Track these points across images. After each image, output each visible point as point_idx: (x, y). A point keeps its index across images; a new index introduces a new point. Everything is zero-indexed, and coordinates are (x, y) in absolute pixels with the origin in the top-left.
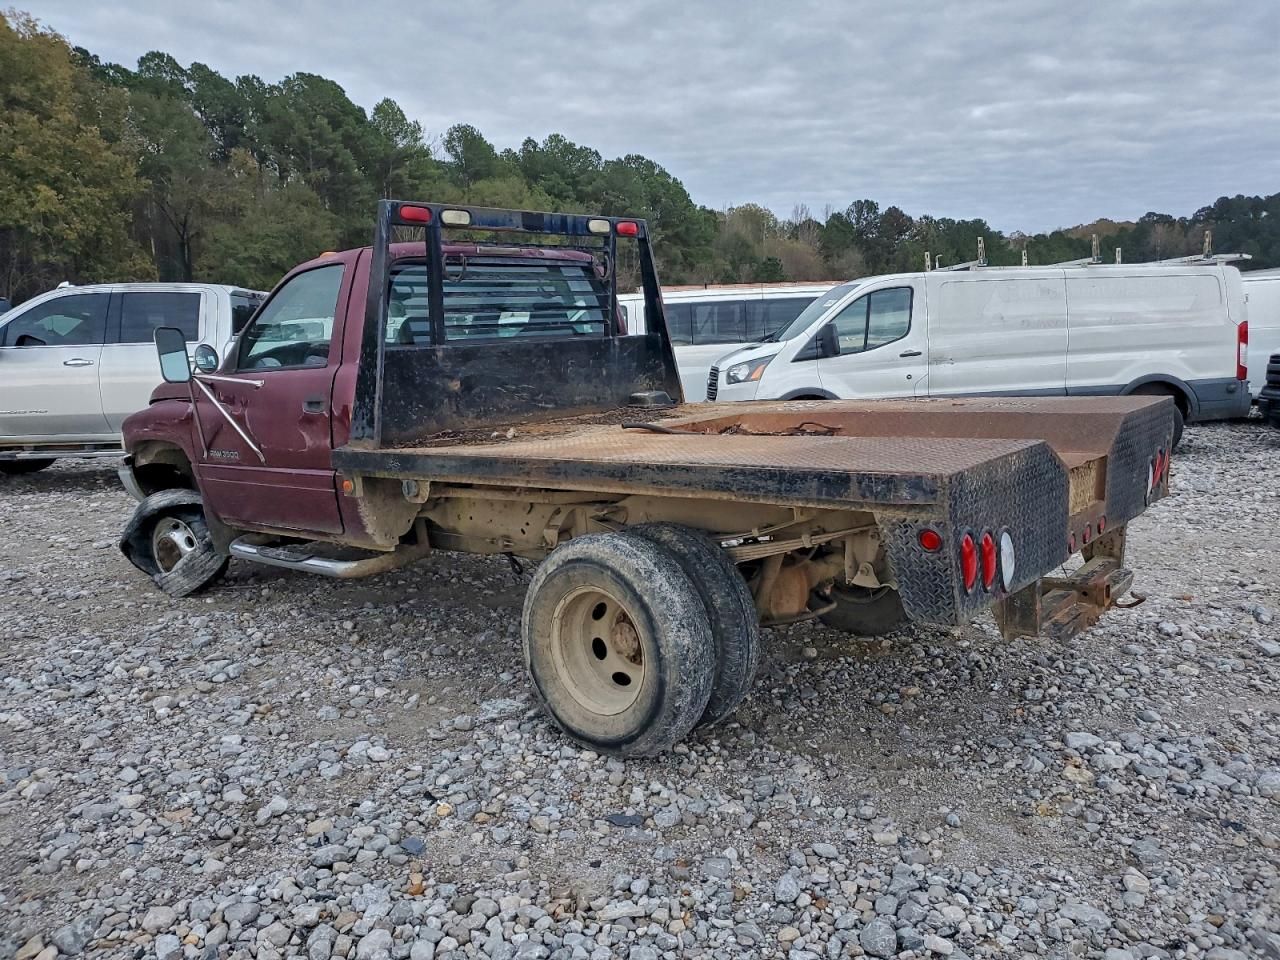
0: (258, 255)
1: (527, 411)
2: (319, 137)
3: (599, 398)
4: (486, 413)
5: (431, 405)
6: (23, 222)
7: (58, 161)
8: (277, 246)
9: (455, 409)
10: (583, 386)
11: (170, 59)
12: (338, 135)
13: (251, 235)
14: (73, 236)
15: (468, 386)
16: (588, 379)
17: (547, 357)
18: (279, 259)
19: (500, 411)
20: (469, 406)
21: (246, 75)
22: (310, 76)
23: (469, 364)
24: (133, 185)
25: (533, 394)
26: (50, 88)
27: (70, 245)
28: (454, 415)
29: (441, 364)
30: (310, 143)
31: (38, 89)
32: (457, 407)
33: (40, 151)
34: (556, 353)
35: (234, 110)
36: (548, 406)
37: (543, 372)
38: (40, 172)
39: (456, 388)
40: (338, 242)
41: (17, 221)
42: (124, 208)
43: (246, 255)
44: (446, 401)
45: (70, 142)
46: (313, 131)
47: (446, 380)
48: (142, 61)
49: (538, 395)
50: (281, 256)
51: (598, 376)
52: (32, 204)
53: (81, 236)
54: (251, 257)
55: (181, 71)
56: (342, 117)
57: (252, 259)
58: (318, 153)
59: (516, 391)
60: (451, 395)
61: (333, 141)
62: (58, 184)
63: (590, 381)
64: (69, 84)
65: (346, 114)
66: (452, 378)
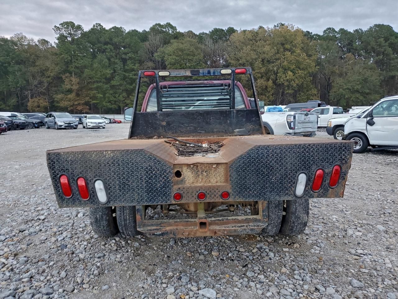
0: (350, 87)
1: (193, 133)
2: (380, 45)
3: (225, 131)
4: (176, 132)
5: (155, 129)
6: (283, 82)
7: (294, 64)
8: (357, 84)
9: (164, 130)
10: (218, 126)
11: (333, 29)
12: (387, 44)
13: (349, 81)
14: (295, 85)
15: (168, 124)
16: (220, 124)
17: (201, 116)
18: (357, 88)
19: (181, 132)
20: (169, 130)
21: (357, 29)
22: (379, 25)
23: (169, 117)
24: (314, 69)
25: (195, 128)
26: (295, 44)
27: (294, 87)
28: (164, 132)
29: (158, 117)
30: (376, 48)
31: (292, 45)
32: (165, 130)
33: (290, 62)
34: (205, 115)
35: (351, 41)
36: (201, 132)
37: (200, 121)
38: (289, 68)
39: (164, 124)
40: (381, 81)
41: (282, 82)
42: (310, 76)
43: (346, 87)
44: (161, 128)
45: (298, 58)
46: (377, 44)
47: (161, 122)
48: (325, 31)
49: (197, 128)
50: (358, 87)
51: (225, 123)
52: (286, 77)
53: (297, 85)
54: (348, 88)
55: (336, 32)
56: (390, 37)
57: (348, 89)
58: (379, 51)
59: (187, 127)
60: (162, 126)
61: (384, 46)
62: (293, 71)
63: (222, 125)
64: (301, 42)
65: (391, 35)
66: (163, 121)
